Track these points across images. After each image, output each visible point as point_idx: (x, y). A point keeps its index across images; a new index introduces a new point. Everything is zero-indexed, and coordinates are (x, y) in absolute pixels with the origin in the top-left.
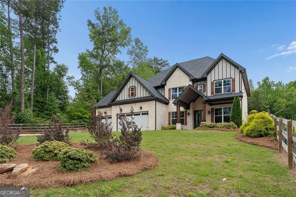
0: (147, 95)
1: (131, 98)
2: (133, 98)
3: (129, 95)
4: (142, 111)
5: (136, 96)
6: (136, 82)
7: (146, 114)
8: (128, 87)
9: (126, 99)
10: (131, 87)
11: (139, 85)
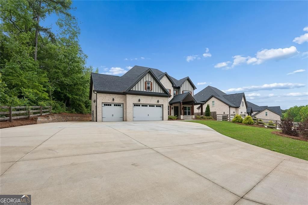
0: (162, 92)
1: (148, 91)
2: (149, 91)
3: (145, 88)
4: (158, 104)
5: (152, 90)
6: (152, 79)
7: (159, 107)
8: (145, 81)
9: (142, 90)
10: (147, 81)
11: (155, 82)
